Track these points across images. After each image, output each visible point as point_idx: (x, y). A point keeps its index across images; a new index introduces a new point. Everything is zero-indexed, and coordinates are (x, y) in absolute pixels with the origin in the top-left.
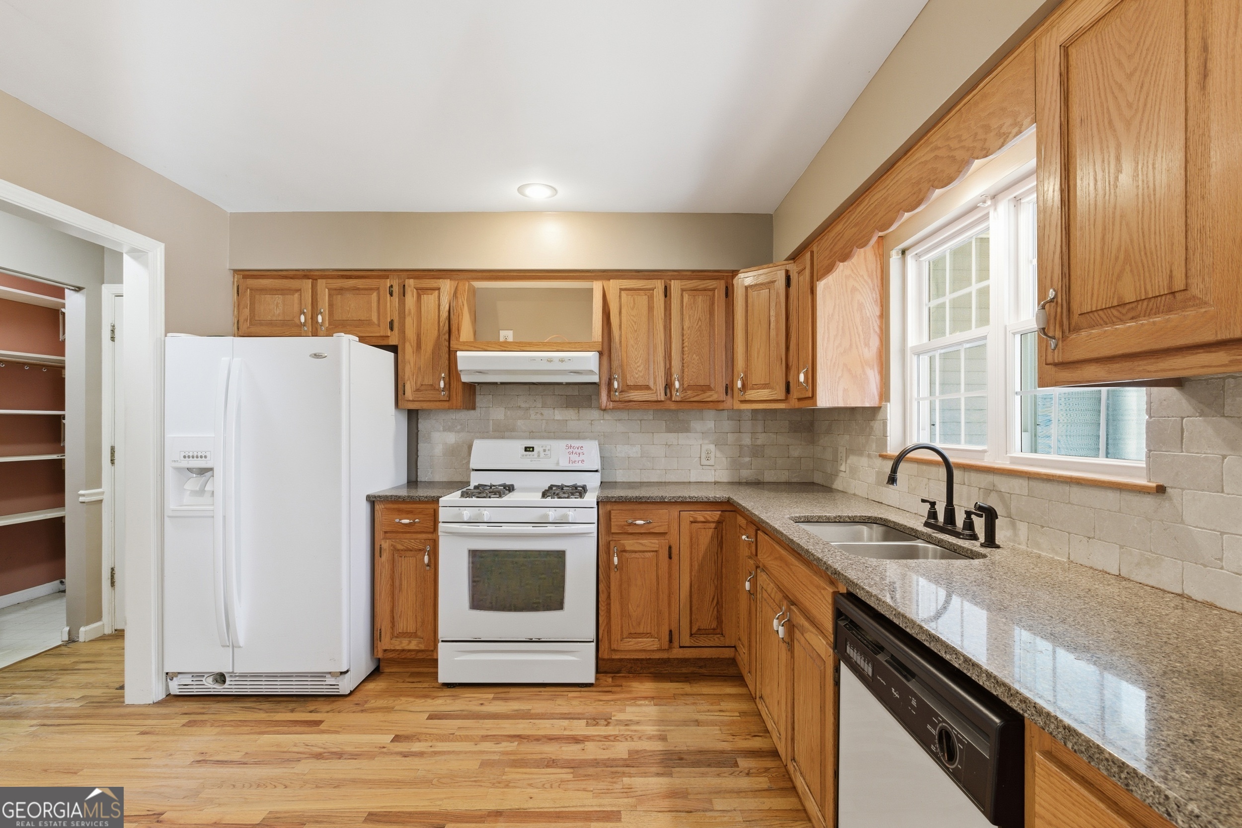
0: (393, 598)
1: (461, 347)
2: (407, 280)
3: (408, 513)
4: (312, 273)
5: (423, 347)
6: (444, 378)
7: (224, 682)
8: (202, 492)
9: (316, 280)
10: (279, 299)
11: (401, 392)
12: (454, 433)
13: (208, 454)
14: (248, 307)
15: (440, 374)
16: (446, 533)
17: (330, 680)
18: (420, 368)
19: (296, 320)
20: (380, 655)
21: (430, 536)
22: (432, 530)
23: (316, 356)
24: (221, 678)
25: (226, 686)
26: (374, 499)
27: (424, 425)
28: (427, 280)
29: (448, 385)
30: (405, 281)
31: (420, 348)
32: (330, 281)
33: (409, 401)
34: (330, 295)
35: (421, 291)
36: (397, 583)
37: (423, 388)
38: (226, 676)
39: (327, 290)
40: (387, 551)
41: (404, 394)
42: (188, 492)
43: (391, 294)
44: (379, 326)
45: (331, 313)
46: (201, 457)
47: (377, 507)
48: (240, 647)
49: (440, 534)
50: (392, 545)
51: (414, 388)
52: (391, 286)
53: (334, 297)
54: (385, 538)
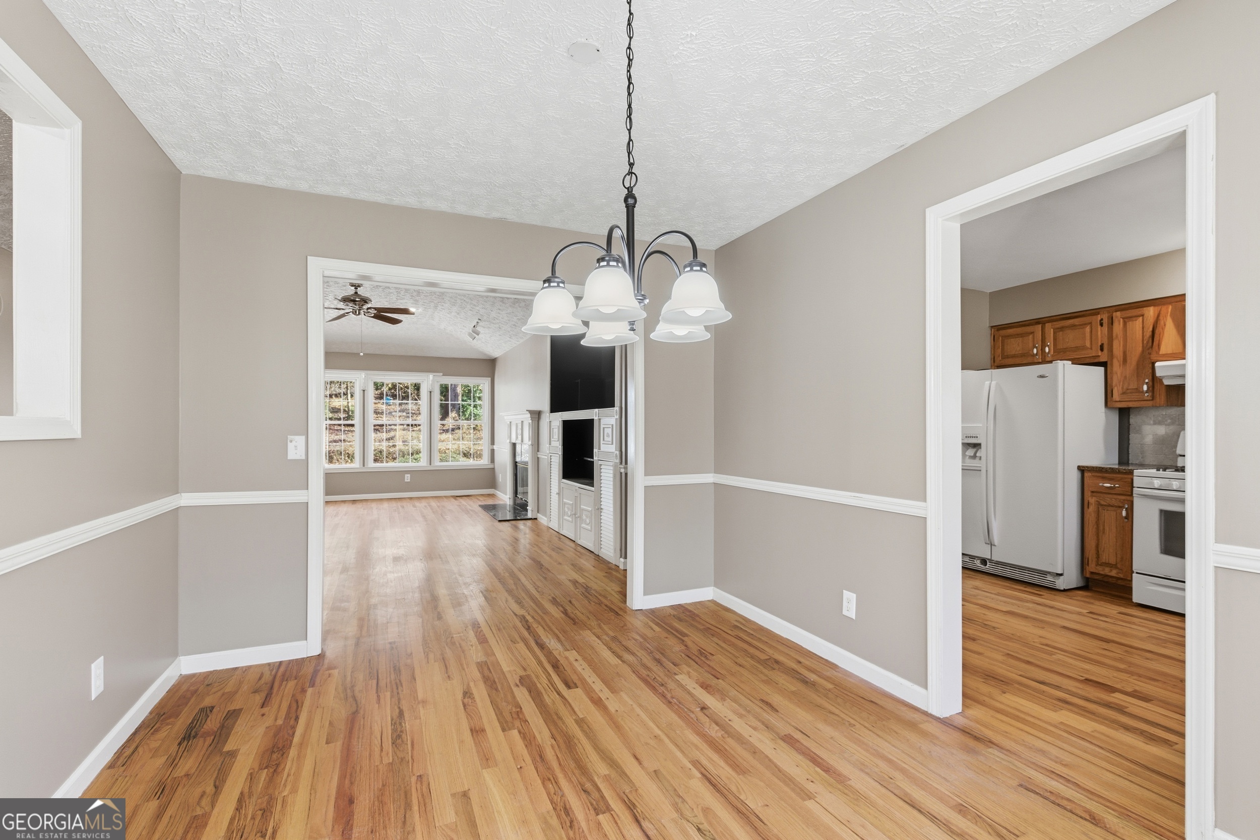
0: (1098, 537)
1: (1158, 359)
2: (1114, 314)
3: (1110, 480)
4: (1041, 320)
5: (1128, 361)
6: (1147, 383)
7: (986, 565)
8: (974, 457)
9: (1045, 324)
10: (1020, 340)
11: (1109, 395)
12: (1164, 426)
13: (978, 436)
14: (1001, 348)
15: (1144, 380)
16: (1139, 495)
17: (1050, 578)
18: (1125, 377)
19: (1031, 352)
20: (1088, 575)
21: (1129, 498)
22: (1130, 494)
23: (1042, 377)
24: (984, 561)
25: (987, 567)
26: (1083, 469)
27: (1134, 420)
28: (1133, 310)
29: (1152, 388)
30: (1112, 314)
31: (1126, 362)
32: (1055, 323)
33: (1116, 401)
34: (1054, 333)
35: (1126, 320)
36: (1101, 528)
37: (1129, 391)
38: (988, 561)
39: (1052, 329)
40: (1094, 505)
41: (1112, 397)
42: (968, 457)
43: (1101, 325)
44: (1091, 349)
45: (1055, 345)
46: (975, 437)
47: (1086, 474)
48: (995, 546)
49: (1134, 495)
50: (1097, 501)
51: (1121, 392)
52: (1102, 320)
53: (1058, 333)
54: (1092, 496)
